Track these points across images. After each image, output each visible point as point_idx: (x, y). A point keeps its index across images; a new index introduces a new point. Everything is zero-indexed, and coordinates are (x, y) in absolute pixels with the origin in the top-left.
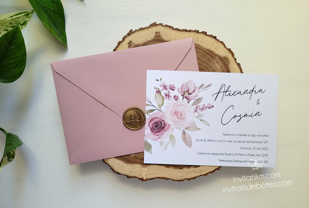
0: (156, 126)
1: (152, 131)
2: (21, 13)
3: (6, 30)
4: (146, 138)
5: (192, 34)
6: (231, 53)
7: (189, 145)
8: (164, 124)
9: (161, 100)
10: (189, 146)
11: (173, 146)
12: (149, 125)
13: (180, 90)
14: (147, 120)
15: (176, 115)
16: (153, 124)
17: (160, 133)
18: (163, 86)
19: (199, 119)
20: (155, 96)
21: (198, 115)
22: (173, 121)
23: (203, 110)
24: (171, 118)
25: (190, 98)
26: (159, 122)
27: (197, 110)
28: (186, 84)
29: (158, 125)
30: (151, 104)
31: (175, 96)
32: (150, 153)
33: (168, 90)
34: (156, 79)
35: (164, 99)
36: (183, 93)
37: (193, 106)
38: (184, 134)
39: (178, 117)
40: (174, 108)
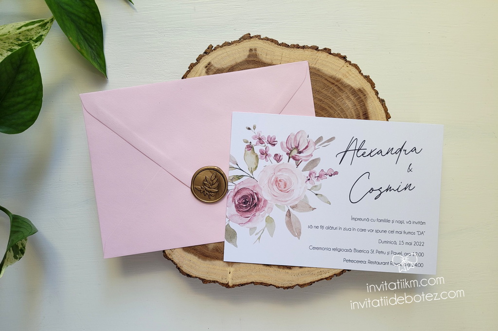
0: (244, 202)
1: (238, 210)
2: (33, 23)
3: (11, 50)
4: (229, 221)
5: (307, 52)
6: (370, 83)
7: (296, 234)
8: (258, 198)
9: (254, 160)
10: (296, 236)
11: (272, 235)
12: (234, 200)
13: (285, 145)
14: (231, 192)
16: (240, 199)
17: (251, 213)
18: (258, 138)
19: (313, 192)
20: (245, 154)
21: (312, 186)
22: (273, 194)
23: (320, 178)
24: (270, 190)
25: (299, 158)
26: (249, 196)
27: (311, 177)
28: (294, 137)
29: (247, 200)
30: (238, 166)
31: (277, 156)
32: (234, 245)
33: (265, 145)
34: (246, 127)
35: (259, 159)
36: (290, 150)
37: (304, 171)
38: (289, 217)
39: (280, 188)
40: (275, 174)
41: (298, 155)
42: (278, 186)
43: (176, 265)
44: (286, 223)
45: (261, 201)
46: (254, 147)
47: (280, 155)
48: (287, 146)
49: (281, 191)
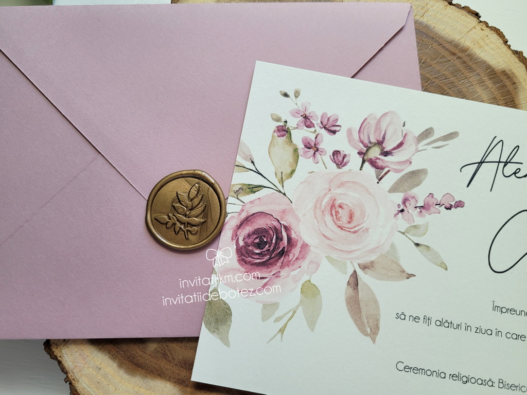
0: (258, 244)
1: (243, 260)
7: (369, 331)
8: (289, 239)
9: (290, 158)
11: (312, 325)
12: (235, 236)
13: (356, 136)
14: (232, 217)
15: (334, 214)
16: (249, 236)
17: (269, 270)
18: (302, 116)
19: (410, 239)
20: (271, 143)
21: (409, 225)
22: (322, 233)
23: (427, 210)
24: (316, 223)
25: (384, 165)
26: (271, 232)
27: (406, 207)
28: (375, 122)
29: (265, 240)
30: (254, 165)
31: (337, 154)
32: (221, 339)
33: (315, 131)
34: (280, 92)
35: (300, 157)
36: (365, 146)
37: (393, 192)
38: (355, 287)
39: (339, 222)
40: (330, 190)
41: (382, 157)
42: (335, 216)
43: (67, 373)
44: (346, 301)
45: (296, 245)
46: (291, 131)
47: (345, 153)
48: (360, 137)
49: (341, 228)
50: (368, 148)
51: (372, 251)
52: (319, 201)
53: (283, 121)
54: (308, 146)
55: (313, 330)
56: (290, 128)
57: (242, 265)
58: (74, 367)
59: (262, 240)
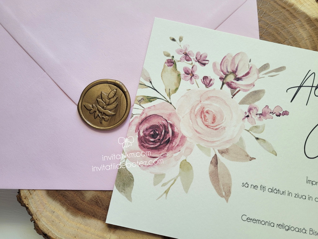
0: (152, 135)
1: (142, 145)
4: (126, 159)
7: (224, 193)
8: (173, 132)
9: (175, 80)
10: (222, 196)
12: (138, 129)
13: (218, 67)
14: (136, 117)
15: (203, 117)
16: (147, 129)
17: (159, 152)
18: (183, 53)
19: (253, 135)
20: (163, 70)
21: (252, 126)
22: (195, 129)
23: (264, 116)
24: (191, 122)
25: (237, 87)
26: (161, 128)
27: (250, 114)
28: (231, 58)
29: (157, 133)
30: (152, 84)
31: (206, 78)
32: (127, 197)
33: (192, 63)
34: (170, 37)
35: (182, 79)
36: (224, 74)
37: (242, 104)
38: (216, 165)
39: (206, 122)
40: (201, 102)
41: (235, 81)
42: (204, 119)
43: (32, 215)
44: (209, 174)
45: (177, 137)
46: (177, 63)
47: (211, 78)
48: (221, 68)
49: (207, 126)
50: (226, 75)
51: (228, 142)
52: (193, 108)
53: (171, 56)
54: (187, 73)
55: (187, 192)
56: (176, 61)
57: (141, 148)
58: (36, 211)
59: (155, 133)
